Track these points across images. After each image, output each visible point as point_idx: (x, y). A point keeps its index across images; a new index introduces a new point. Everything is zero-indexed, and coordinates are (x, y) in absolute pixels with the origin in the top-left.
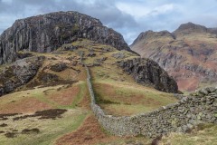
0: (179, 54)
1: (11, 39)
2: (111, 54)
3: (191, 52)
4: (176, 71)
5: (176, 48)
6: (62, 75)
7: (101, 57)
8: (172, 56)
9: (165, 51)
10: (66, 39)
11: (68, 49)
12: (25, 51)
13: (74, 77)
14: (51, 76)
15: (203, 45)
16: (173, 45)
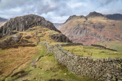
0: (88, 27)
1: (9, 26)
2: (47, 32)
3: (94, 27)
4: (87, 36)
5: (87, 25)
6: (29, 40)
7: (44, 33)
8: (84, 29)
9: (82, 26)
10: (31, 26)
11: (31, 30)
12: (15, 31)
13: (33, 41)
14: (26, 40)
15: (100, 23)
16: (86, 23)
